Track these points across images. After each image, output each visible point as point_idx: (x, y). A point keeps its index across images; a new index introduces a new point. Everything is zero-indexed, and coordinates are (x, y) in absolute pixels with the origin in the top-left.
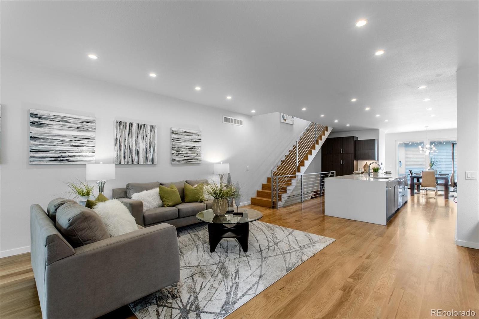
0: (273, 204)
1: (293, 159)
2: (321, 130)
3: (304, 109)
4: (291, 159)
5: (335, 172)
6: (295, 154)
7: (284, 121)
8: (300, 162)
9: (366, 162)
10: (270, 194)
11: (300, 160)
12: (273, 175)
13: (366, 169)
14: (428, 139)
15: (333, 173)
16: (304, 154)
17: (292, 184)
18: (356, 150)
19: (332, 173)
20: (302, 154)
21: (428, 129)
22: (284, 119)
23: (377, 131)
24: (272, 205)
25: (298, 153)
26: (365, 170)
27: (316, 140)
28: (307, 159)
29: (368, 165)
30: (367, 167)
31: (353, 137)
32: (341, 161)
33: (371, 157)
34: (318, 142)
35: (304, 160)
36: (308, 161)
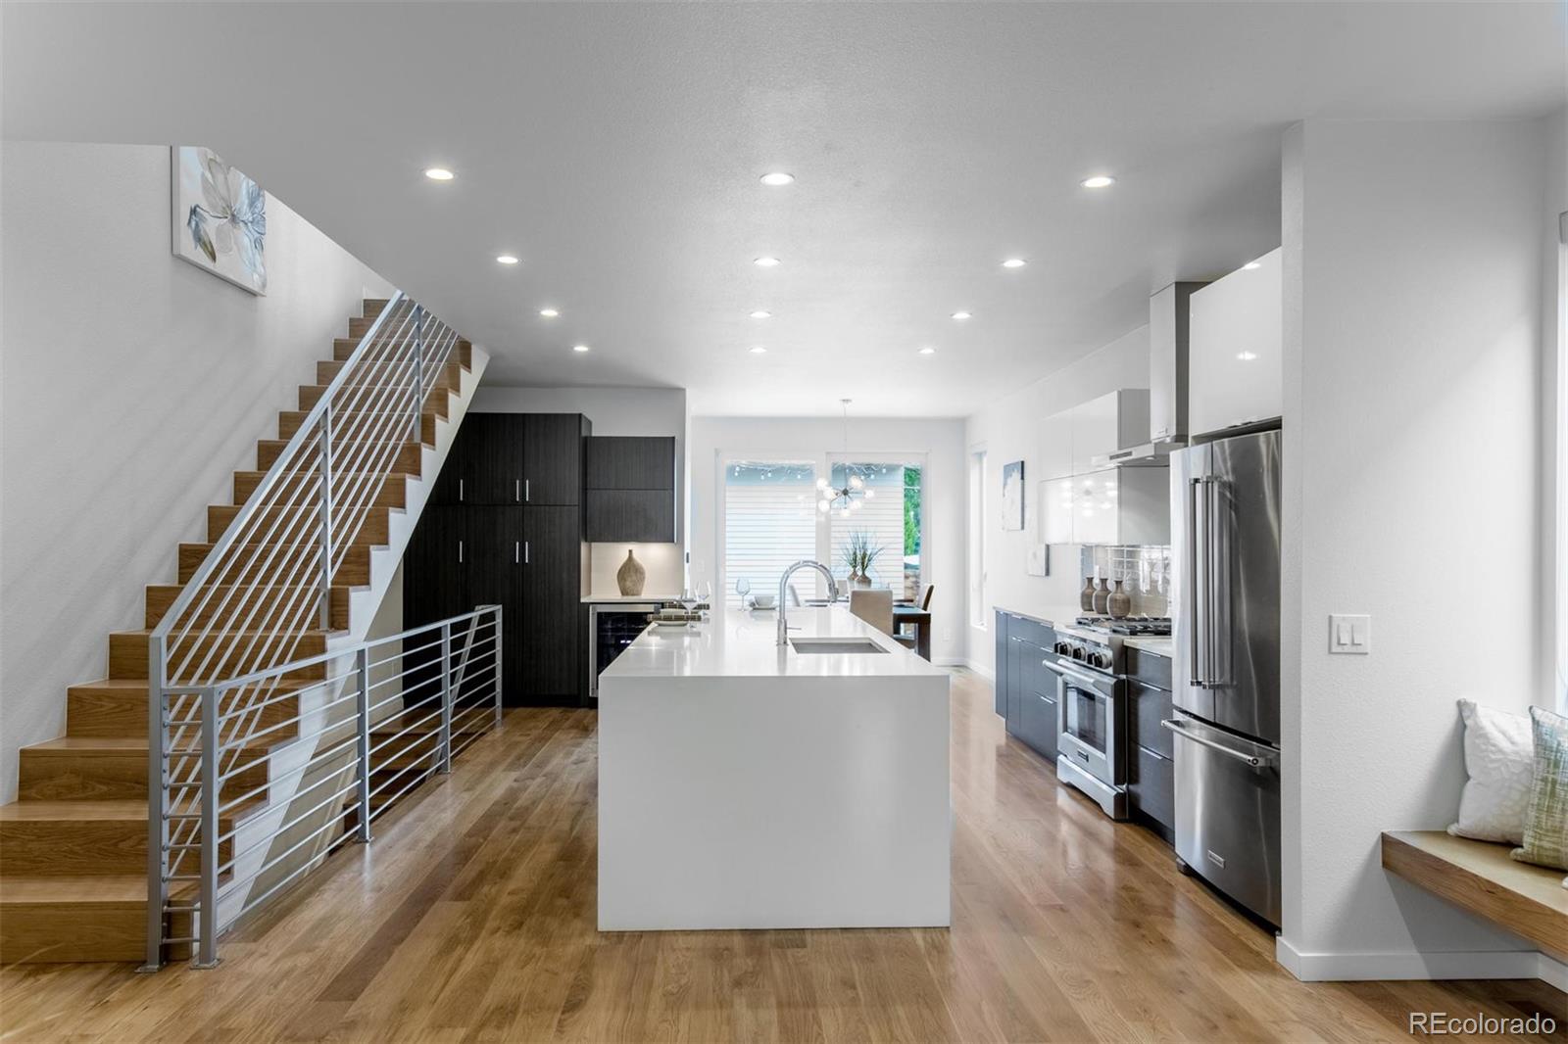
0: (168, 932)
1: (305, 541)
2: (441, 360)
3: (439, 174)
4: (290, 541)
5: (500, 607)
6: (314, 502)
7: (203, 259)
8: (343, 563)
9: (630, 551)
10: (142, 832)
11: (345, 542)
12: (169, 678)
13: (629, 584)
14: (828, 453)
15: (491, 616)
16: (365, 503)
17: (303, 730)
18: (586, 489)
19: (484, 619)
20: (353, 503)
21: (852, 410)
22: (200, 239)
24: (155, 938)
25: (335, 491)
27: (423, 415)
28: (384, 541)
29: (638, 564)
30: (634, 578)
31: (577, 417)
32: (518, 544)
33: (662, 527)
34: (434, 427)
35: (369, 548)
36: (388, 549)
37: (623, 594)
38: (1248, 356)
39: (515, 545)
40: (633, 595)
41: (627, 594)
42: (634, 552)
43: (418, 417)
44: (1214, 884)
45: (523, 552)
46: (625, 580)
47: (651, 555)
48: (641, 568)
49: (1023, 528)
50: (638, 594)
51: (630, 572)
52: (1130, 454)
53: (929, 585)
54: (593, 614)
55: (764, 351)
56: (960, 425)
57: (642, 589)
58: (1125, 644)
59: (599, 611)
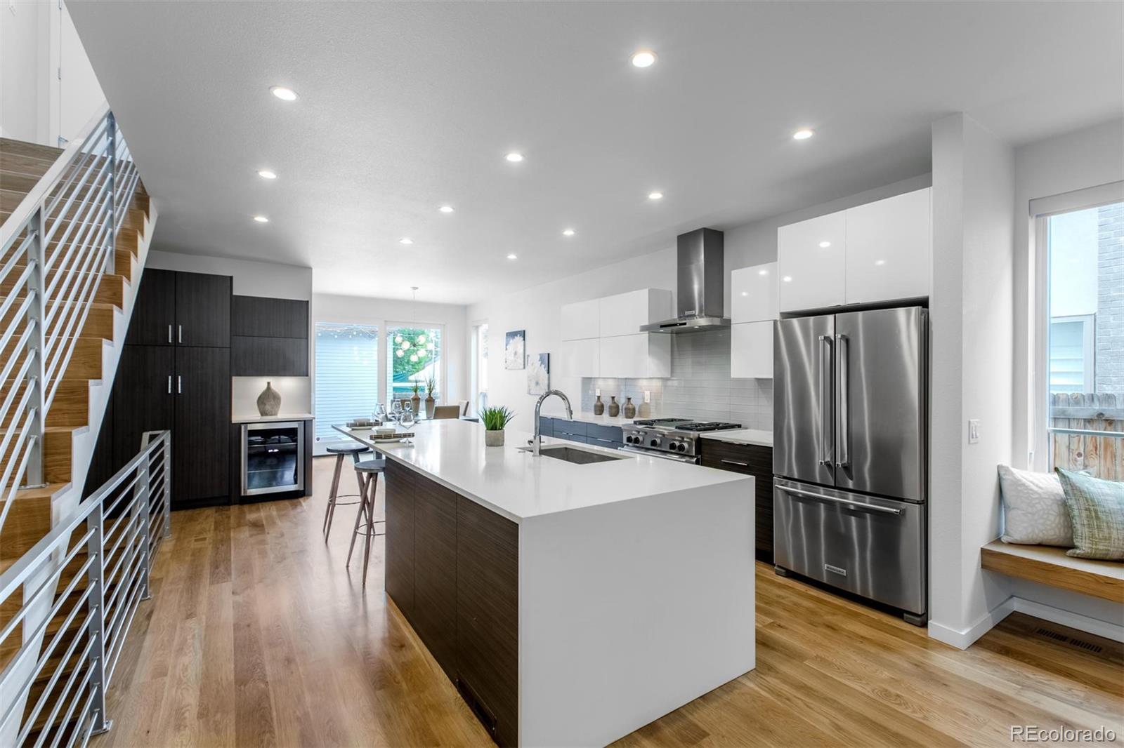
5: (169, 433)
9: (269, 383)
11: (55, 376)
13: (268, 407)
14: (386, 321)
18: (232, 335)
23: (303, 270)
26: (263, 413)
27: (117, 251)
28: (98, 376)
29: (276, 393)
30: (272, 402)
31: (229, 279)
32: (170, 377)
33: (297, 366)
34: (129, 263)
35: (88, 382)
36: (101, 384)
37: (262, 415)
38: (881, 262)
39: (168, 378)
40: (271, 415)
41: (266, 415)
42: (271, 384)
43: (111, 252)
44: (831, 584)
45: (176, 385)
46: (265, 404)
47: (285, 385)
48: (278, 395)
49: (524, 368)
50: (276, 414)
51: (268, 400)
52: (685, 324)
53: (466, 402)
54: (245, 432)
55: (411, 242)
56: (463, 310)
57: (278, 410)
58: (701, 437)
59: (249, 429)
